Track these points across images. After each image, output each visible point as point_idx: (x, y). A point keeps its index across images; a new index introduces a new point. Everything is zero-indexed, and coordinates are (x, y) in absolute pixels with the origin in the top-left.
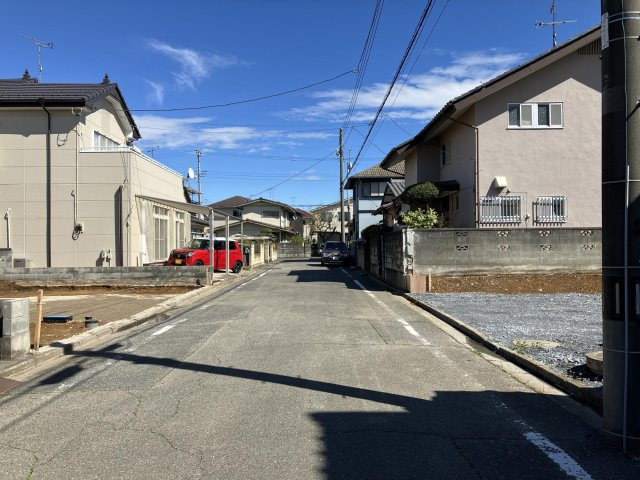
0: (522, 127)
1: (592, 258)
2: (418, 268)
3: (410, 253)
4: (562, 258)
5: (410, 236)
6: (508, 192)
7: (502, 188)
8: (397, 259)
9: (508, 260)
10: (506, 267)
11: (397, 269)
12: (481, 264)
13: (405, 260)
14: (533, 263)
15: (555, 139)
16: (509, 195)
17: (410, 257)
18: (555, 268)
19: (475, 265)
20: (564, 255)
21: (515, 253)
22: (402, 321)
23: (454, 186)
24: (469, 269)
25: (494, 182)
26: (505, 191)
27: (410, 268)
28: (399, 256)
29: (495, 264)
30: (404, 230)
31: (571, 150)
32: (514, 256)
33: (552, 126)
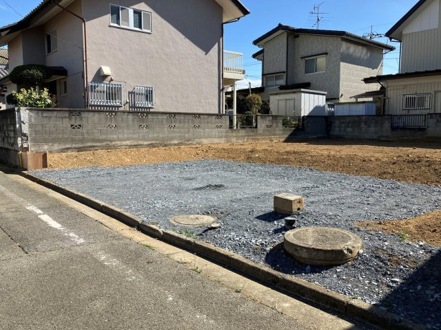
0: (122, 26)
1: (174, 135)
2: (34, 146)
3: (25, 132)
4: (155, 135)
5: (24, 114)
6: (112, 80)
7: (106, 76)
8: (9, 137)
9: (115, 137)
10: (114, 143)
11: (9, 147)
12: (93, 141)
13: (19, 139)
14: (135, 139)
15: (146, 41)
16: (112, 82)
17: (25, 135)
18: (150, 142)
19: (88, 141)
20: (156, 132)
21: (121, 131)
22: (32, 208)
23: (62, 72)
24: (82, 146)
25: (100, 70)
26: (109, 79)
27: (25, 146)
28: (12, 134)
29: (105, 140)
30: (16, 109)
31: (157, 52)
32: (120, 133)
33: (144, 30)
